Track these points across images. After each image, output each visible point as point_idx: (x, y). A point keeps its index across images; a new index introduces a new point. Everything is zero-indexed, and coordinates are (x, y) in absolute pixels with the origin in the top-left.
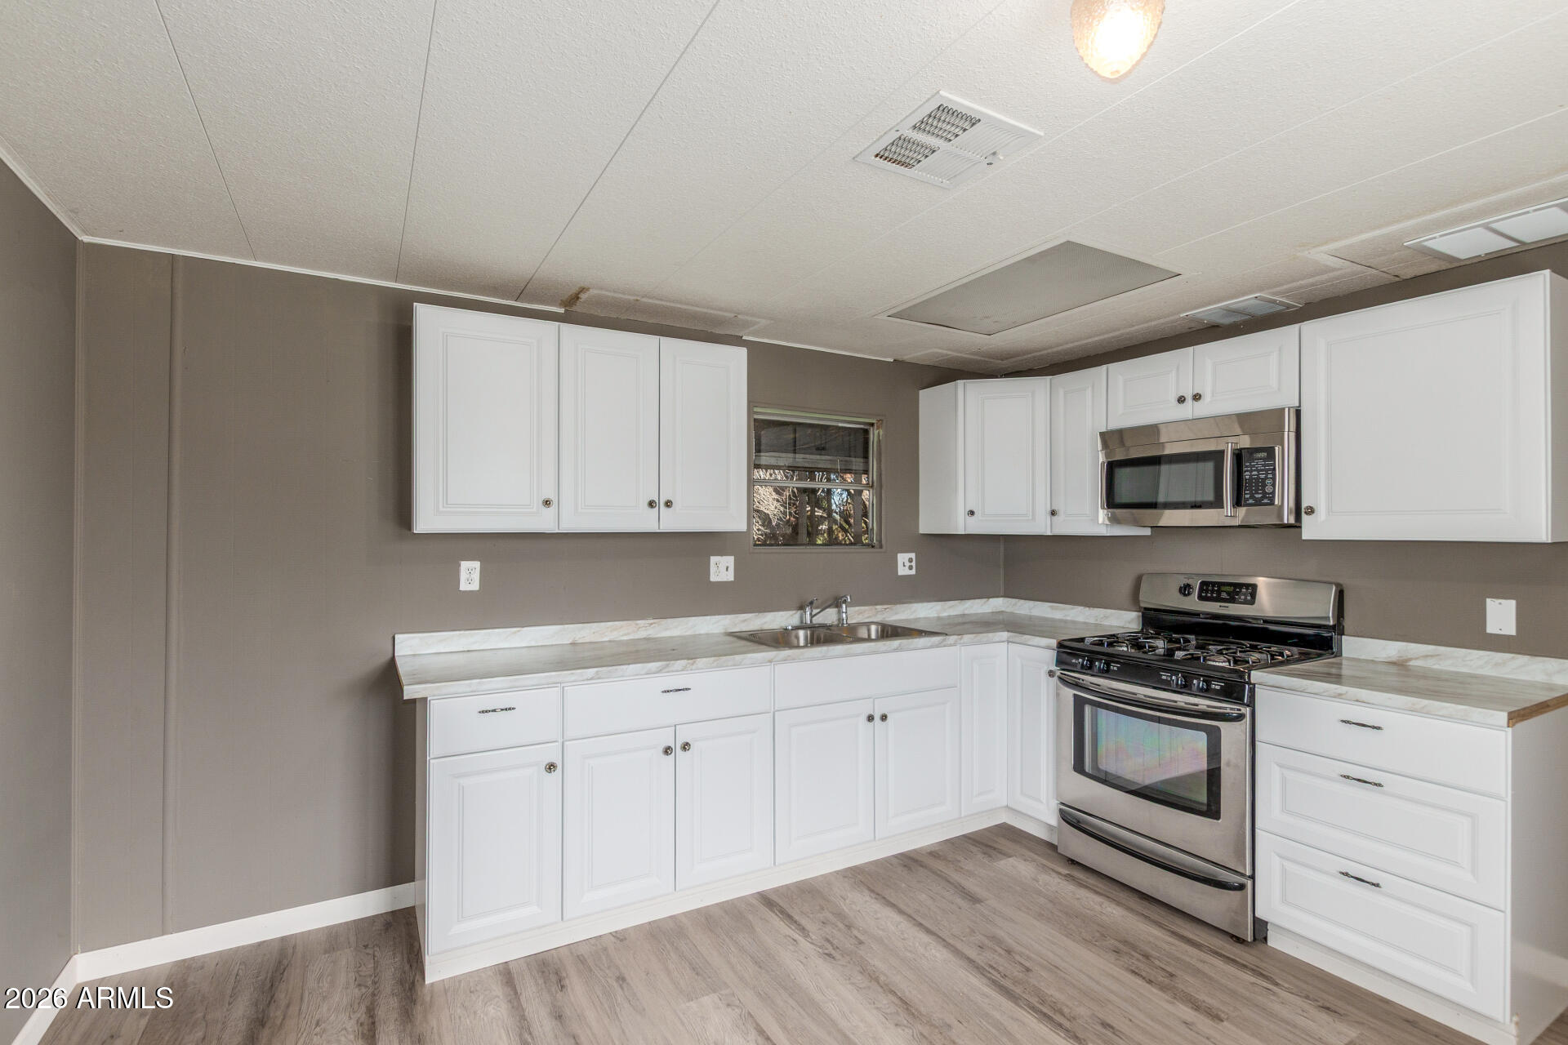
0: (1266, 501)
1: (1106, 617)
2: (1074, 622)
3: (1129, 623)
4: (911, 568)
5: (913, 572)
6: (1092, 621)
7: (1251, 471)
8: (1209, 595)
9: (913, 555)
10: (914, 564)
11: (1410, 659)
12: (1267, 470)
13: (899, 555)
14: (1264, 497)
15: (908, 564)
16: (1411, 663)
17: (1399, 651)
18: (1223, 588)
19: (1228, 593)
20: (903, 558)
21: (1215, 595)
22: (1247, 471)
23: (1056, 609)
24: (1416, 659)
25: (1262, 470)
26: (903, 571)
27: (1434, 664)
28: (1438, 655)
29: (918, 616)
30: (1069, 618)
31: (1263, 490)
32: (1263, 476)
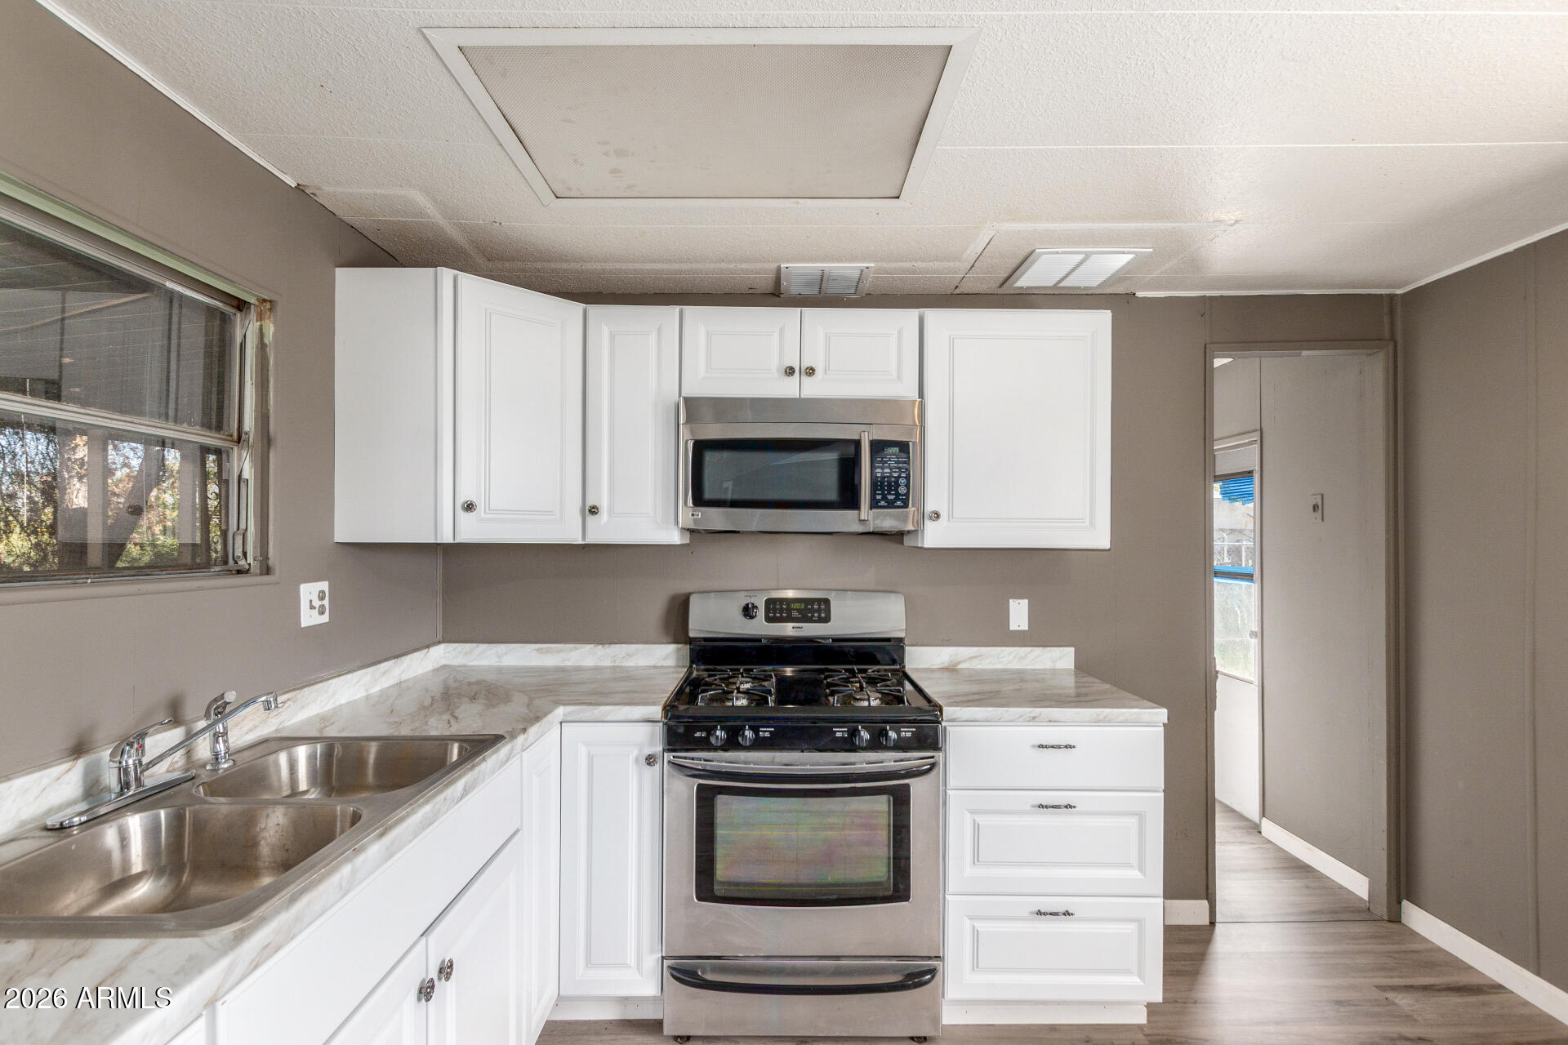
0: (899, 503)
1: (629, 655)
2: (578, 669)
3: (664, 659)
4: (322, 613)
5: (325, 618)
6: (607, 663)
7: (883, 468)
8: (778, 615)
9: (324, 586)
10: (326, 602)
11: (959, 663)
12: (899, 468)
13: (303, 587)
14: (897, 499)
15: (317, 603)
16: (960, 667)
17: (951, 656)
18: (794, 606)
19: (799, 611)
20: (310, 592)
21: (784, 615)
22: (879, 467)
23: (548, 651)
24: (965, 661)
25: (896, 468)
26: (309, 618)
27: (978, 664)
28: (981, 656)
29: (338, 704)
30: (569, 664)
31: (896, 490)
32: (896, 475)
